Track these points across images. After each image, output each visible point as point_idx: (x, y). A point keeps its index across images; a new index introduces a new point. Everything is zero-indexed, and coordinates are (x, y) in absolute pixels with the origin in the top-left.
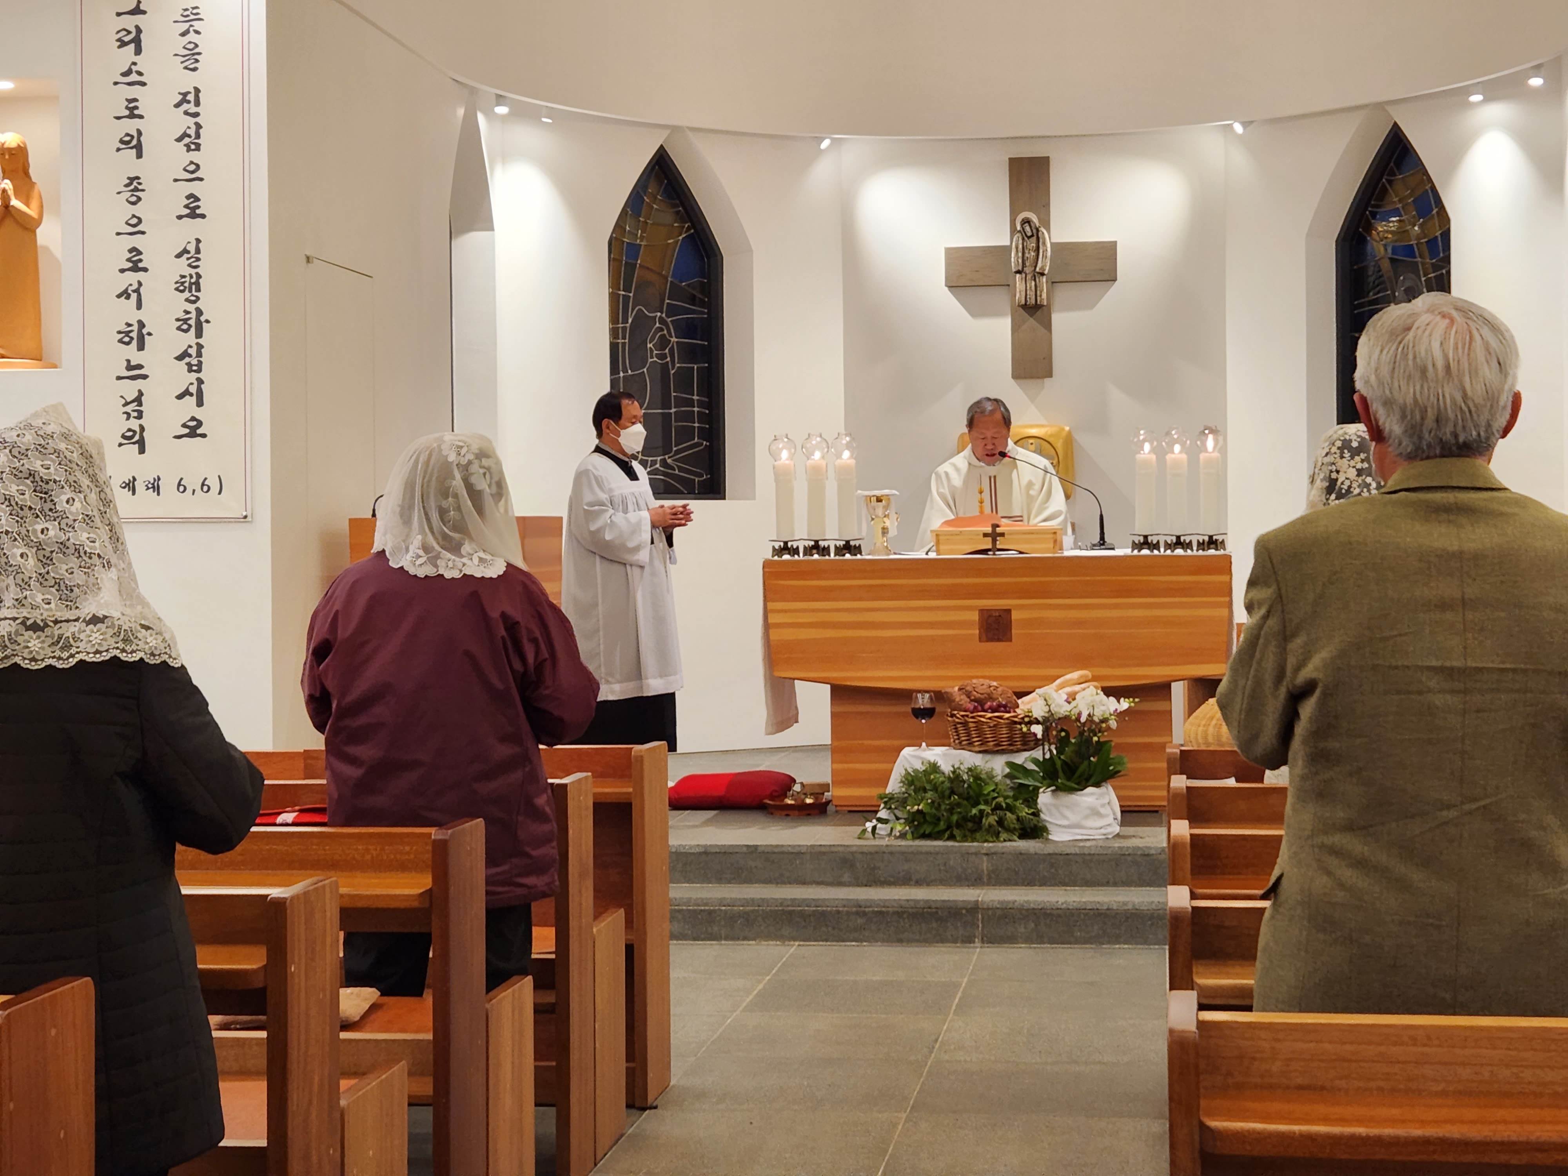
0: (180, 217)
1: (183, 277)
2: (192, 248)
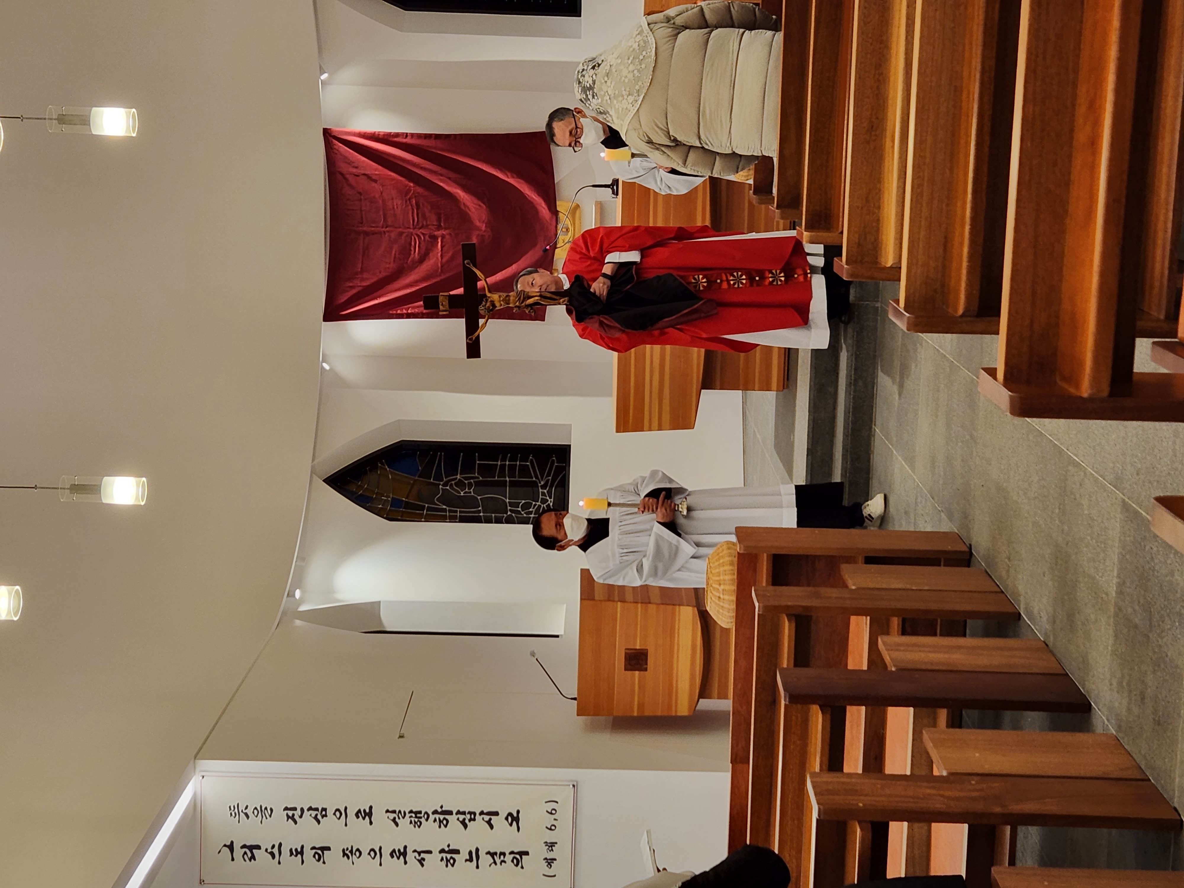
0: (371, 823)
1: (411, 822)
2: (392, 816)
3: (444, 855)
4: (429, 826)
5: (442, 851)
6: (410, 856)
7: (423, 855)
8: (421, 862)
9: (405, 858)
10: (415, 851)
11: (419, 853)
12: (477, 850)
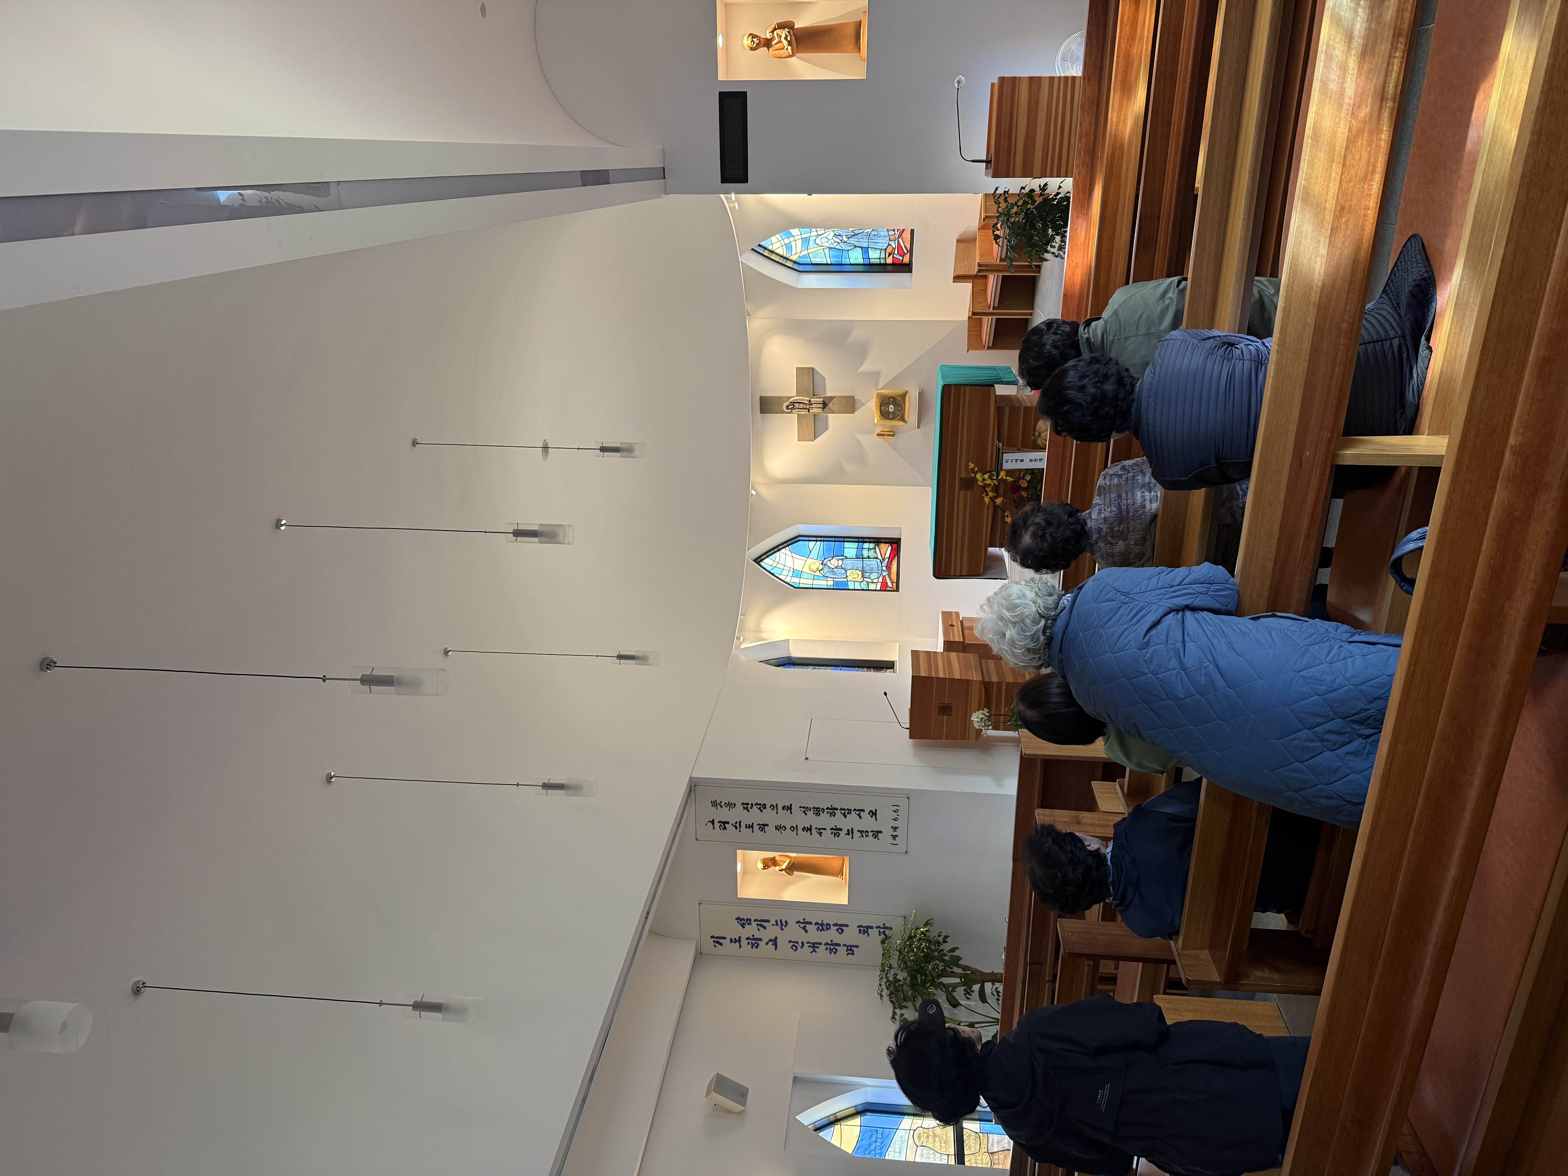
0: (791, 813)
1: (814, 813)
2: (803, 810)
3: (833, 831)
4: (825, 816)
5: (832, 829)
6: (814, 831)
7: (821, 831)
8: (820, 834)
9: (811, 832)
10: (816, 828)
11: (819, 829)
12: (852, 829)
